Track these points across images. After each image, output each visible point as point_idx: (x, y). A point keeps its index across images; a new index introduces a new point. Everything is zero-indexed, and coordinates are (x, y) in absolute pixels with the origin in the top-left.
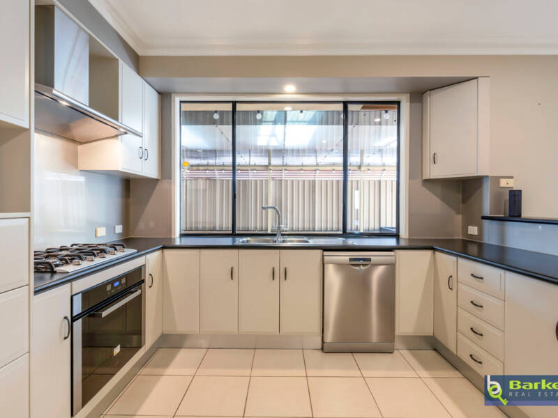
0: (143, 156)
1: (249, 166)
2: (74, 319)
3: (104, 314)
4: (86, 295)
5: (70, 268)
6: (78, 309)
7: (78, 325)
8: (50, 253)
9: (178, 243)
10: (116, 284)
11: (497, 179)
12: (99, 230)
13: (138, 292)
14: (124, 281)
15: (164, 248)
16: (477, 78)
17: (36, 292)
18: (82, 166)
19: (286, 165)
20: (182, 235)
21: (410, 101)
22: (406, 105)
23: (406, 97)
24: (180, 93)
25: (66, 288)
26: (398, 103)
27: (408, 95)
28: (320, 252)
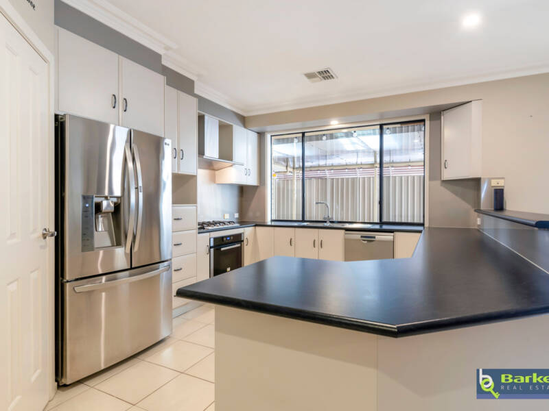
0: (247, 173)
1: (357, 164)
2: (211, 247)
3: (222, 249)
4: (215, 239)
5: (210, 228)
6: (212, 244)
7: (212, 250)
8: (203, 223)
9: (269, 223)
10: (228, 238)
11: (490, 180)
12: (226, 215)
13: (239, 245)
14: (232, 238)
15: (256, 226)
16: (471, 101)
17: (199, 233)
18: (218, 182)
19: (393, 162)
20: (272, 221)
21: (430, 120)
22: (427, 123)
23: (427, 117)
24: (270, 132)
25: (208, 234)
26: (423, 121)
27: (428, 115)
28: (343, 231)
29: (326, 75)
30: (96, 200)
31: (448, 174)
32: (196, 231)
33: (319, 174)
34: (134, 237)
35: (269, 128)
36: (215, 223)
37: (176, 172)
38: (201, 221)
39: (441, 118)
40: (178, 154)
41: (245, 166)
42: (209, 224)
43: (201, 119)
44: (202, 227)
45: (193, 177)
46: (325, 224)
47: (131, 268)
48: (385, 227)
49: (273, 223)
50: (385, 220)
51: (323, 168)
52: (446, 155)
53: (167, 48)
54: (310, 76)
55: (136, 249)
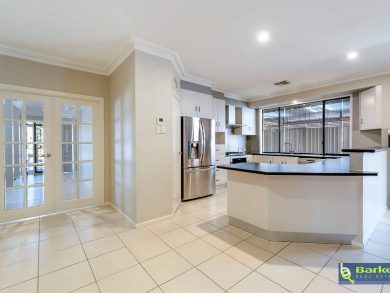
0: (250, 129)
4: (233, 159)
5: (231, 155)
6: (232, 161)
9: (261, 153)
10: (239, 160)
11: (387, 130)
12: (239, 149)
14: (241, 159)
15: (254, 154)
16: (375, 86)
18: (235, 134)
20: (263, 152)
21: (353, 97)
22: (351, 99)
23: (351, 95)
24: (261, 109)
25: (230, 157)
26: (349, 97)
27: (352, 94)
28: (298, 158)
29: (285, 83)
30: (191, 143)
31: (363, 127)
32: (225, 155)
33: (300, 126)
34: (203, 156)
35: (261, 107)
36: (233, 153)
37: (217, 131)
38: (228, 152)
39: (359, 96)
40: (218, 124)
41: (248, 126)
42: (231, 153)
43: (227, 107)
44: (227, 154)
45: (223, 133)
46: (290, 155)
47: (202, 166)
48: (326, 156)
49: (264, 154)
50: (326, 153)
51: (303, 123)
52: (362, 116)
53: (213, 85)
54: (277, 84)
55: (203, 160)
